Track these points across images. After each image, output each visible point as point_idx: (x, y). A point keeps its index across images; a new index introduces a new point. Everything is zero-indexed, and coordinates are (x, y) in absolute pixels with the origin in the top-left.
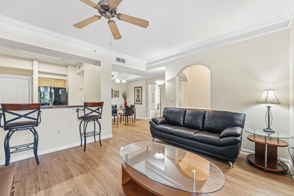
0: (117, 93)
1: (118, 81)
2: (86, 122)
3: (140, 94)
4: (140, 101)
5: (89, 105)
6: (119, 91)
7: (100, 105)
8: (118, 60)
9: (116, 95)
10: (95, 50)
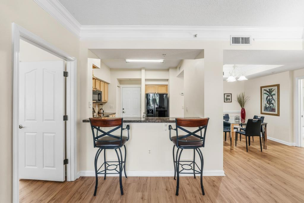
0: (229, 96)
1: (231, 79)
2: (180, 150)
3: (275, 97)
4: (273, 110)
5: (183, 123)
6: (231, 94)
7: (203, 123)
8: (236, 40)
9: (227, 99)
10: (195, 34)
